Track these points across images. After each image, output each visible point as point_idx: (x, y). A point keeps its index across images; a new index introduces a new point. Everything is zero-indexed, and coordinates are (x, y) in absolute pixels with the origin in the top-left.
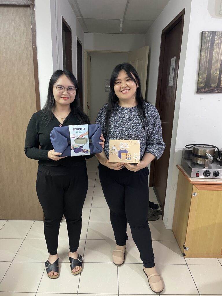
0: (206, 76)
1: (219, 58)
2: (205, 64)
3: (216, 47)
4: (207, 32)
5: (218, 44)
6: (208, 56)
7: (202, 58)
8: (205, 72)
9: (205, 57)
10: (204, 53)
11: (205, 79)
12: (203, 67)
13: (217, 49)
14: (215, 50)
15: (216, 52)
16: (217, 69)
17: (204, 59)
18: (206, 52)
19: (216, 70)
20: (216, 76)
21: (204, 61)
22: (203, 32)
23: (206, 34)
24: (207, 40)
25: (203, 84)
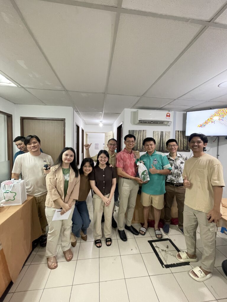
4: (131, 130)
20: (136, 146)
22: (129, 130)
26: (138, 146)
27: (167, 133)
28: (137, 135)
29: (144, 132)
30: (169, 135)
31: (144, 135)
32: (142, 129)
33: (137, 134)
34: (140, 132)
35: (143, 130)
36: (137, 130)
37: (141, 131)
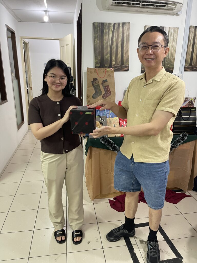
0: (100, 58)
1: (109, 44)
2: (98, 48)
3: (105, 35)
4: (97, 23)
5: (107, 33)
6: (100, 42)
7: (96, 44)
8: (99, 54)
9: (98, 43)
10: (96, 40)
11: (100, 61)
12: (97, 51)
13: (106, 36)
14: (105, 38)
15: (106, 39)
16: (108, 52)
17: (97, 45)
18: (98, 39)
19: (107, 54)
20: (108, 58)
21: (97, 46)
22: (94, 23)
23: (97, 25)
24: (98, 29)
25: (99, 64)
26: (113, 58)
27: (172, 31)
28: (111, 35)
29: (126, 28)
30: (175, 35)
31: (125, 35)
32: (121, 21)
33: (111, 32)
34: (116, 26)
35: (124, 24)
36: (111, 23)
37: (119, 24)
